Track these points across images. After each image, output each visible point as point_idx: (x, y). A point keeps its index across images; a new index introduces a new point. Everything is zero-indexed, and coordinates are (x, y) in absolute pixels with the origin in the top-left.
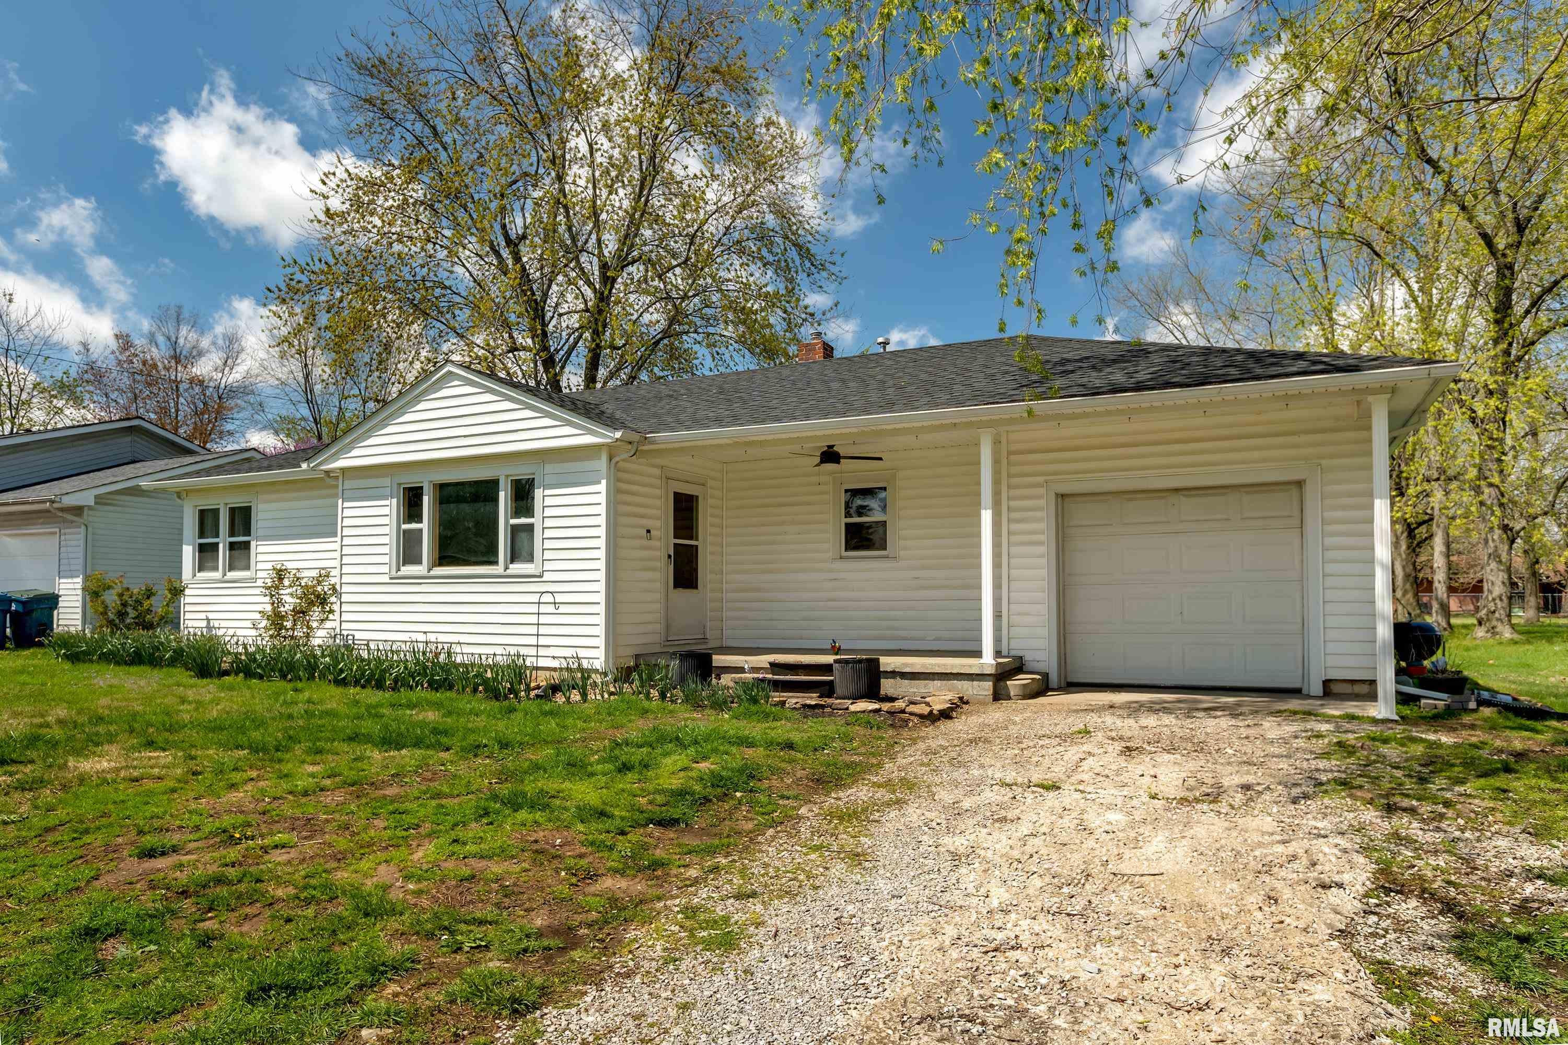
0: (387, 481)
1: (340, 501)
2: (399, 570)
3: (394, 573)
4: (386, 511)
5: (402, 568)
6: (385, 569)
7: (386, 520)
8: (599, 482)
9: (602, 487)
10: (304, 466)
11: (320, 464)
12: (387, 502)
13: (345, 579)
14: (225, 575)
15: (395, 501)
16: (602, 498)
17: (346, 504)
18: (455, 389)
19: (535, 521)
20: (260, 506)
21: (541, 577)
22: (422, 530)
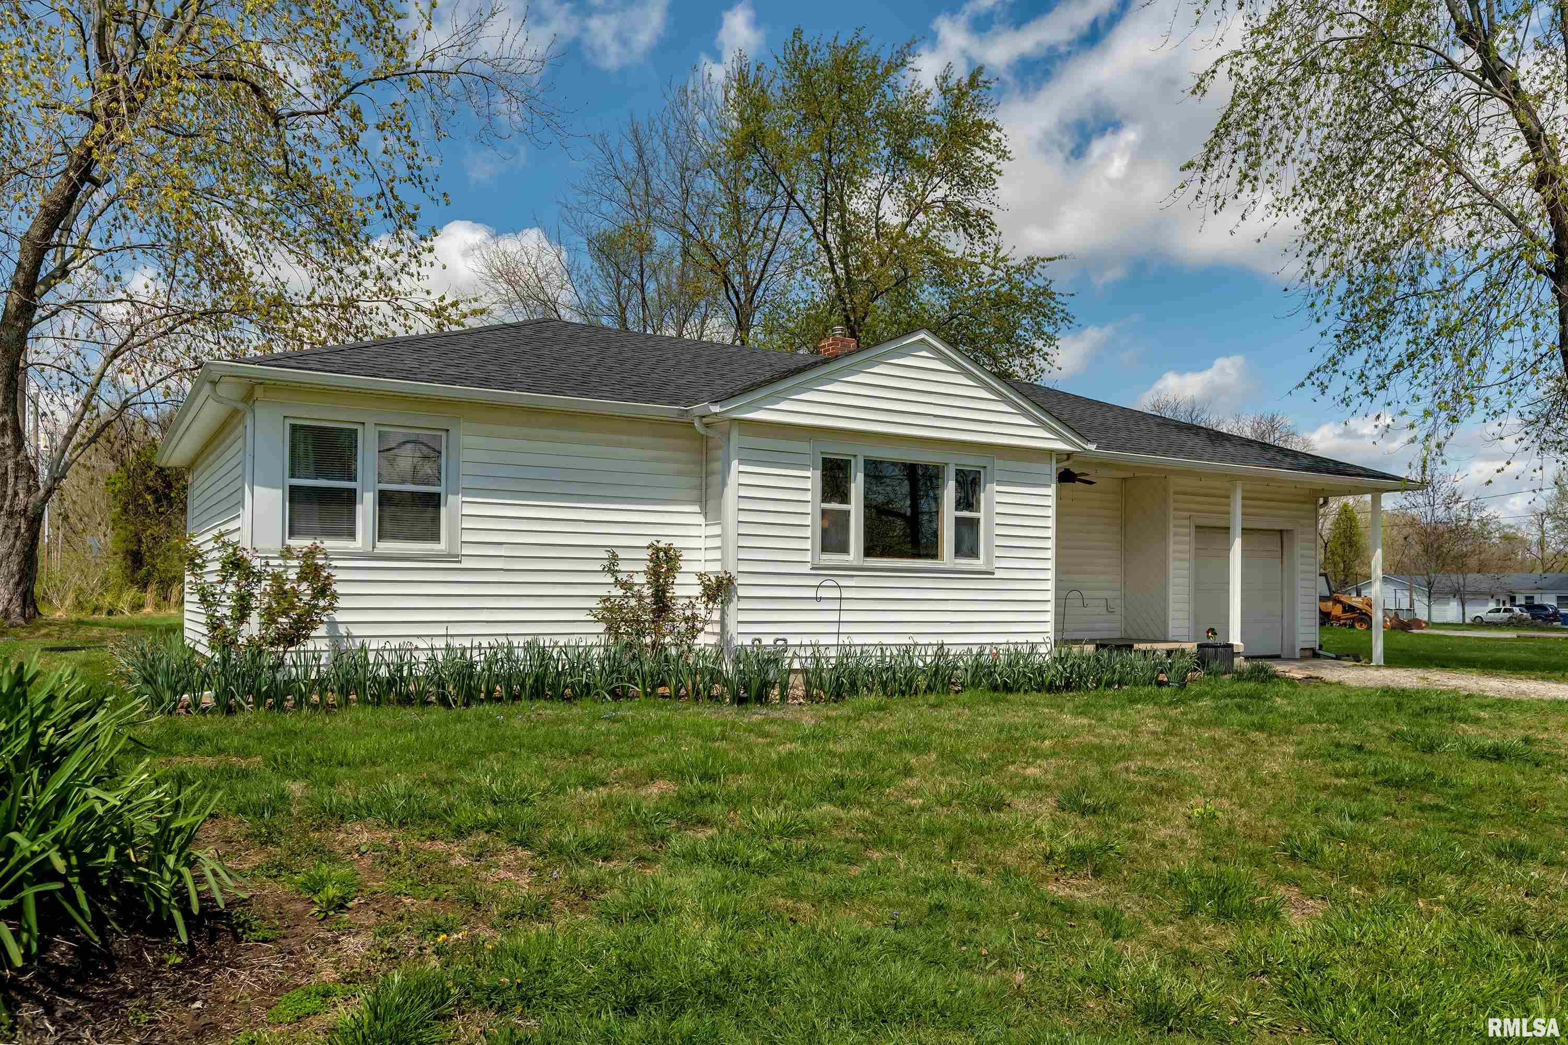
0: (805, 447)
1: (735, 463)
2: (824, 558)
3: (816, 561)
4: (809, 484)
5: (827, 556)
6: (807, 556)
7: (810, 496)
8: (1048, 485)
9: (1052, 490)
12: (809, 474)
13: (741, 566)
14: (373, 546)
15: (819, 473)
16: (1052, 502)
17: (742, 468)
18: (922, 360)
19: (981, 515)
20: (467, 440)
21: (993, 573)
22: (848, 513)
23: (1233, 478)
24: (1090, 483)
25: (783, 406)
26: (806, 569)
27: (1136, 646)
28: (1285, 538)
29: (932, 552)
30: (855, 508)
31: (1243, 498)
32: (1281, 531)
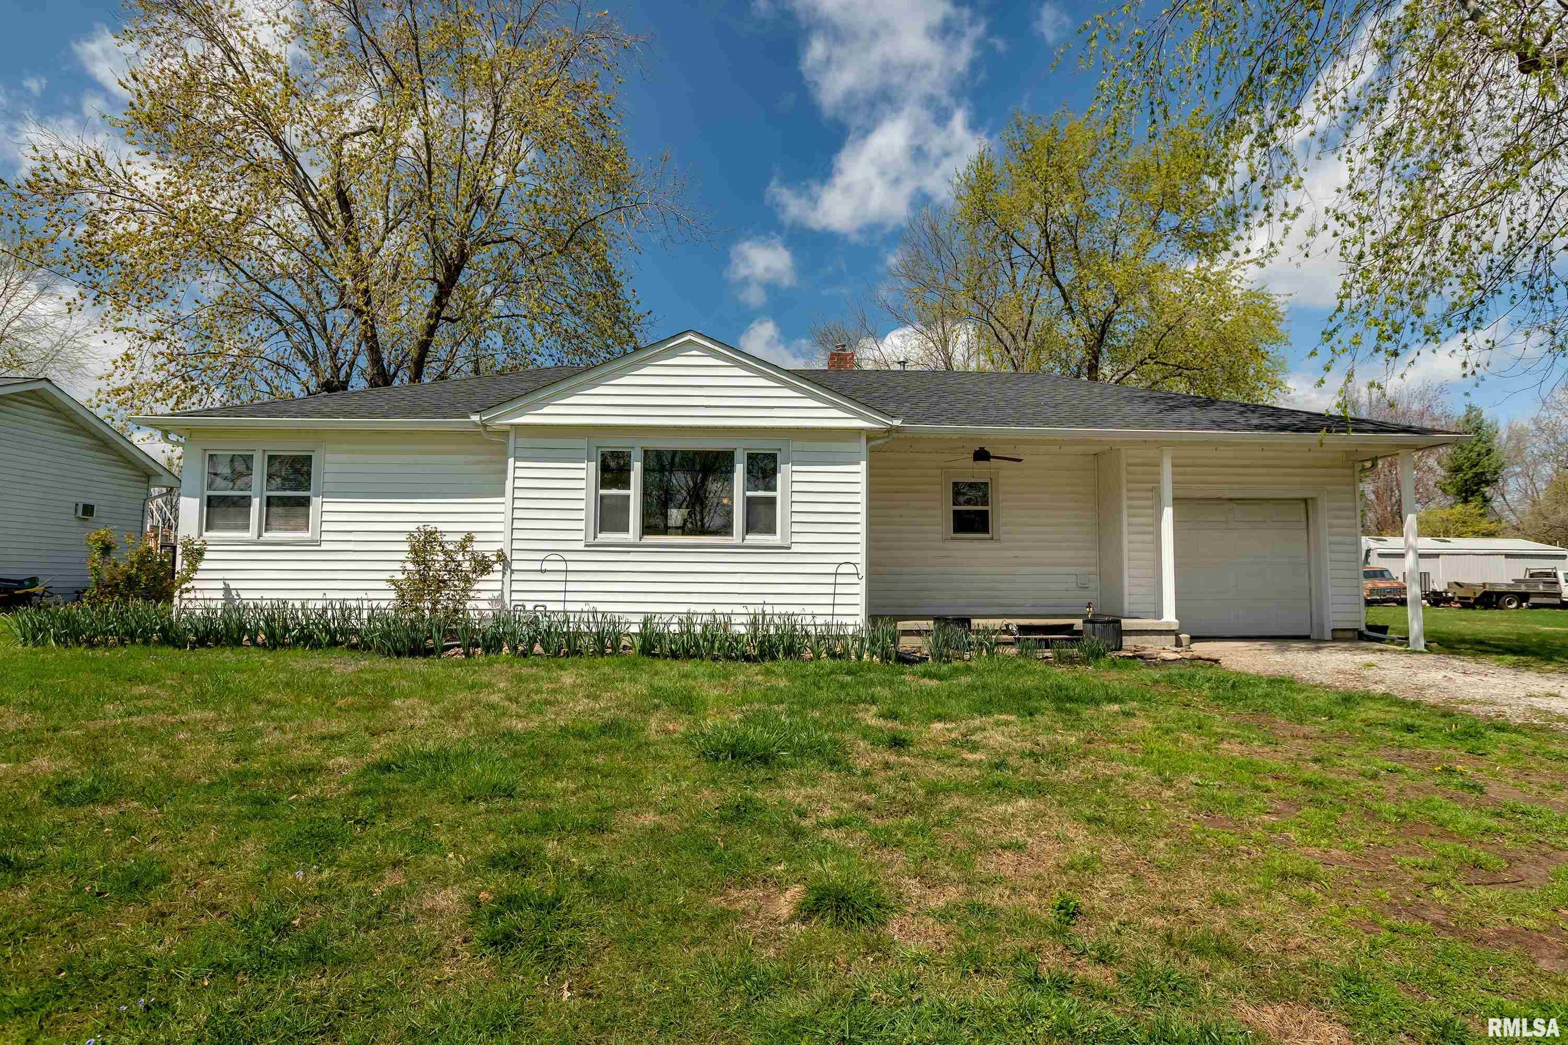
0: (583, 443)
1: (511, 460)
2: (595, 537)
3: (591, 540)
4: (582, 474)
5: (599, 536)
6: (581, 536)
7: (582, 484)
8: (858, 463)
9: (862, 467)
10: (475, 418)
11: (496, 417)
12: (584, 465)
13: (516, 545)
14: (260, 536)
15: (593, 465)
16: (862, 478)
17: (518, 464)
18: (694, 358)
19: (778, 494)
20: (329, 457)
21: (789, 548)
22: (628, 497)
23: (1161, 444)
24: (1020, 460)
25: (546, 410)
26: (580, 546)
27: (974, 622)
28: (1310, 507)
29: (726, 529)
30: (634, 493)
31: (1174, 466)
32: (1305, 500)
